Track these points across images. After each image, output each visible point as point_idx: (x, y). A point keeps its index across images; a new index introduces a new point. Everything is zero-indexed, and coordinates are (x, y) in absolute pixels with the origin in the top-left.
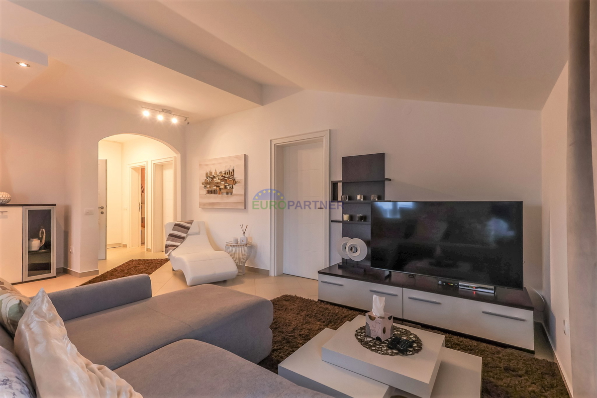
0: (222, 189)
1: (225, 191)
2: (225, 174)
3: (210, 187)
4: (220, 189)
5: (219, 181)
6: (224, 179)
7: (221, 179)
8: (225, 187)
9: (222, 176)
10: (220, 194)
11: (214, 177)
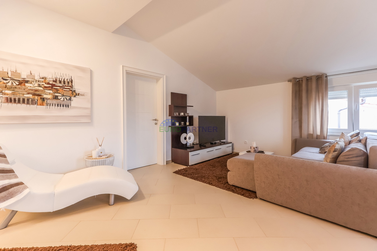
0: (47, 99)
1: (55, 102)
2: (56, 81)
3: (13, 94)
4: (43, 99)
5: (41, 89)
6: (52, 86)
7: (45, 87)
8: (56, 98)
9: (48, 84)
10: (42, 104)
11: (27, 82)
